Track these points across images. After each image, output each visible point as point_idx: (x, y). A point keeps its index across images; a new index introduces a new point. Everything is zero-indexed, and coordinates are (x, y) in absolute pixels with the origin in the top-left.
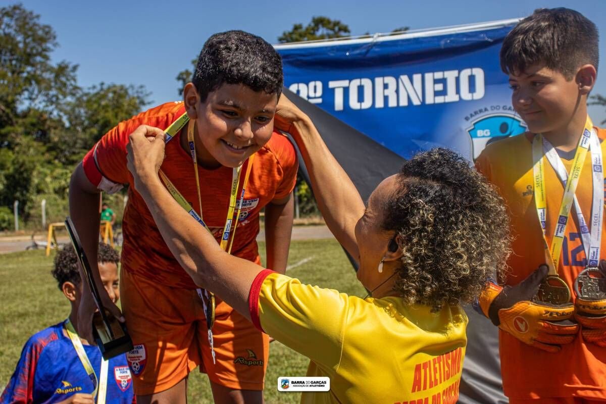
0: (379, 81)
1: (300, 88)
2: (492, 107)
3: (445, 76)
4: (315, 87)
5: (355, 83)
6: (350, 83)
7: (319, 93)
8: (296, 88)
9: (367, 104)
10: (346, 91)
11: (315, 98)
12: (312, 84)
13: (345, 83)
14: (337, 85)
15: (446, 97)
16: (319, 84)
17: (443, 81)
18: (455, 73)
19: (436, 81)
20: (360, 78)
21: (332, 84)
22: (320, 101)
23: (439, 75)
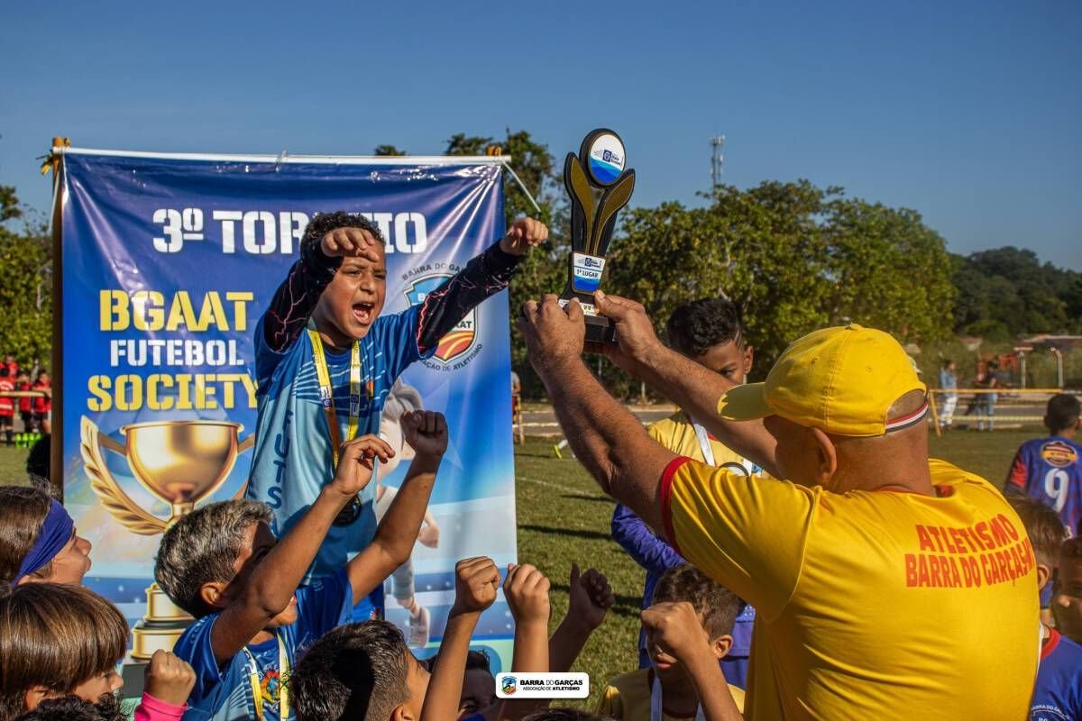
0: (285, 218)
1: (170, 216)
2: (436, 265)
4: (193, 216)
5: (251, 218)
6: (243, 215)
7: (199, 225)
8: (164, 216)
9: (269, 247)
10: (239, 225)
11: (193, 232)
12: (188, 212)
13: (237, 215)
14: (226, 217)
16: (199, 214)
18: (389, 216)
20: (259, 210)
21: (217, 215)
22: (200, 237)
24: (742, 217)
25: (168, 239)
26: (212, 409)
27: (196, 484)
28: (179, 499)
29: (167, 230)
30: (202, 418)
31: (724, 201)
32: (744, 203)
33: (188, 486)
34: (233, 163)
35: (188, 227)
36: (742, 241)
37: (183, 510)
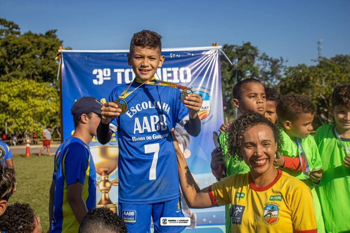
1: (99, 72)
2: (195, 87)
3: (173, 70)
4: (107, 71)
5: (127, 71)
6: (125, 70)
7: (109, 74)
8: (97, 72)
10: (123, 74)
11: (107, 77)
12: (105, 70)
13: (123, 70)
14: (119, 71)
15: (173, 80)
16: (109, 70)
17: (172, 72)
18: (177, 69)
19: (168, 72)
20: (130, 68)
21: (115, 70)
22: (109, 78)
23: (169, 69)
24: (328, 68)
25: (98, 80)
26: (114, 142)
27: (109, 168)
28: (103, 174)
29: (98, 77)
30: (111, 145)
31: (321, 62)
32: (329, 63)
33: (107, 169)
34: (120, 53)
35: (105, 75)
36: (328, 77)
37: (105, 178)
